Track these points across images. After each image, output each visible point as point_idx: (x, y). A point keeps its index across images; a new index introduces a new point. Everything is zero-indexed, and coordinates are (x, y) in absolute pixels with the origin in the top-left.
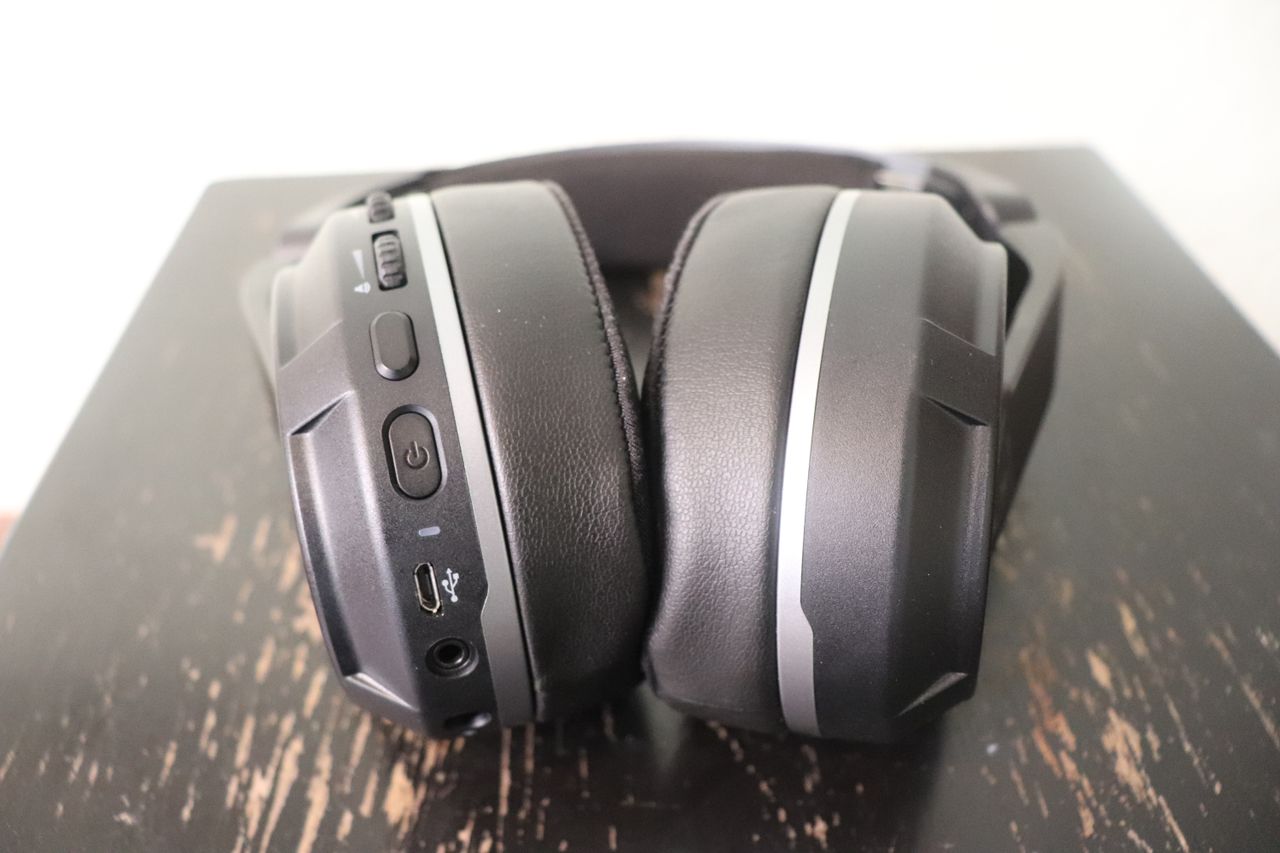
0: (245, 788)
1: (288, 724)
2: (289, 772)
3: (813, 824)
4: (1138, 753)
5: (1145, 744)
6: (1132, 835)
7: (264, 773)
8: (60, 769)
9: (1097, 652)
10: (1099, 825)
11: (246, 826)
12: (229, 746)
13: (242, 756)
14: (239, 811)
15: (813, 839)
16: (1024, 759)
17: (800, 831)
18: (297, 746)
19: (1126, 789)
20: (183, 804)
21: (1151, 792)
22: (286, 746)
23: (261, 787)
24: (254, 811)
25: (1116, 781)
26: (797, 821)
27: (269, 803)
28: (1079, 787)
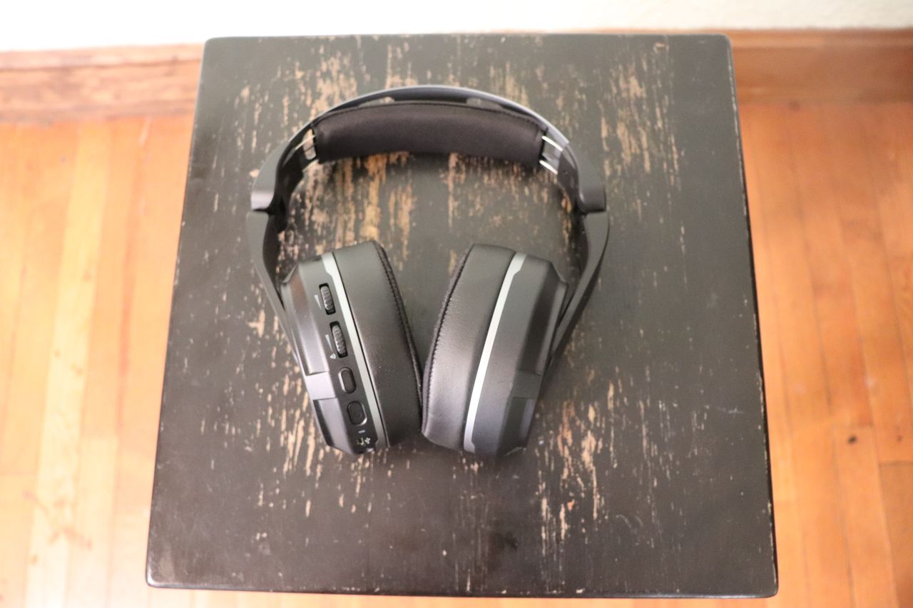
0: (286, 439)
1: (298, 414)
2: (301, 434)
3: (474, 465)
4: (593, 449)
5: (597, 446)
6: (579, 480)
7: (292, 433)
8: (221, 429)
9: (593, 406)
10: (569, 476)
11: (288, 452)
12: (278, 422)
13: (283, 426)
14: (285, 448)
15: (473, 471)
16: (551, 448)
17: (469, 467)
18: (302, 423)
19: (583, 463)
20: (266, 444)
21: (591, 465)
22: (298, 423)
23: (292, 439)
24: (290, 447)
25: (581, 460)
26: (468, 464)
27: (295, 445)
28: (567, 460)
